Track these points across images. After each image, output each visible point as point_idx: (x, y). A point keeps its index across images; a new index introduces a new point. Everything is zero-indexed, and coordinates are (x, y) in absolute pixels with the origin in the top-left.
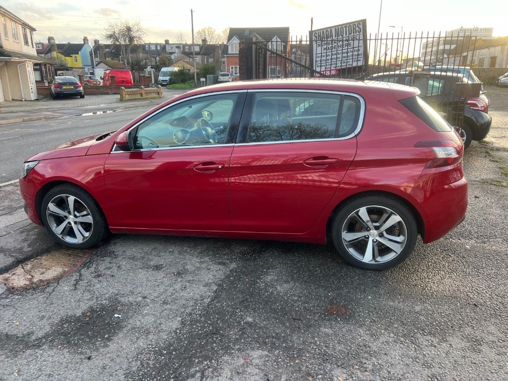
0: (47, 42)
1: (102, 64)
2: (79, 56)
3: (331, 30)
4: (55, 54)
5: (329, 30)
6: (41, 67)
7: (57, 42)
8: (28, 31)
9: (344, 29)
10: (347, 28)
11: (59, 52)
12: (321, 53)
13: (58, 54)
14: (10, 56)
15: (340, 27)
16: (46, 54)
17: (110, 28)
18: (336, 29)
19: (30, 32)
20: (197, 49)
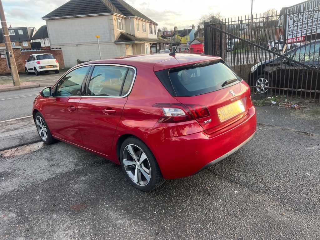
0: (173, 30)
1: (196, 40)
2: (188, 36)
3: (300, 6)
4: (176, 36)
5: (299, 6)
6: (156, 45)
7: (178, 30)
8: (153, 26)
9: (310, 4)
10: (312, 3)
11: (179, 35)
12: (293, 25)
13: (178, 36)
14: (134, 41)
15: (307, 3)
16: (172, 36)
17: (202, 18)
18: (303, 5)
19: (155, 26)
20: (262, 25)
